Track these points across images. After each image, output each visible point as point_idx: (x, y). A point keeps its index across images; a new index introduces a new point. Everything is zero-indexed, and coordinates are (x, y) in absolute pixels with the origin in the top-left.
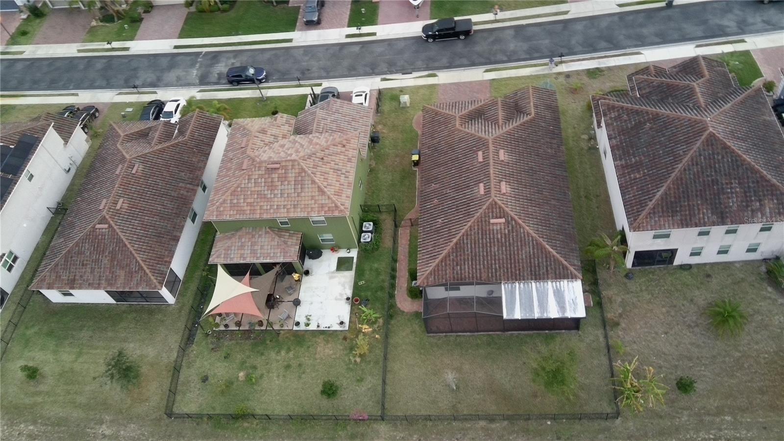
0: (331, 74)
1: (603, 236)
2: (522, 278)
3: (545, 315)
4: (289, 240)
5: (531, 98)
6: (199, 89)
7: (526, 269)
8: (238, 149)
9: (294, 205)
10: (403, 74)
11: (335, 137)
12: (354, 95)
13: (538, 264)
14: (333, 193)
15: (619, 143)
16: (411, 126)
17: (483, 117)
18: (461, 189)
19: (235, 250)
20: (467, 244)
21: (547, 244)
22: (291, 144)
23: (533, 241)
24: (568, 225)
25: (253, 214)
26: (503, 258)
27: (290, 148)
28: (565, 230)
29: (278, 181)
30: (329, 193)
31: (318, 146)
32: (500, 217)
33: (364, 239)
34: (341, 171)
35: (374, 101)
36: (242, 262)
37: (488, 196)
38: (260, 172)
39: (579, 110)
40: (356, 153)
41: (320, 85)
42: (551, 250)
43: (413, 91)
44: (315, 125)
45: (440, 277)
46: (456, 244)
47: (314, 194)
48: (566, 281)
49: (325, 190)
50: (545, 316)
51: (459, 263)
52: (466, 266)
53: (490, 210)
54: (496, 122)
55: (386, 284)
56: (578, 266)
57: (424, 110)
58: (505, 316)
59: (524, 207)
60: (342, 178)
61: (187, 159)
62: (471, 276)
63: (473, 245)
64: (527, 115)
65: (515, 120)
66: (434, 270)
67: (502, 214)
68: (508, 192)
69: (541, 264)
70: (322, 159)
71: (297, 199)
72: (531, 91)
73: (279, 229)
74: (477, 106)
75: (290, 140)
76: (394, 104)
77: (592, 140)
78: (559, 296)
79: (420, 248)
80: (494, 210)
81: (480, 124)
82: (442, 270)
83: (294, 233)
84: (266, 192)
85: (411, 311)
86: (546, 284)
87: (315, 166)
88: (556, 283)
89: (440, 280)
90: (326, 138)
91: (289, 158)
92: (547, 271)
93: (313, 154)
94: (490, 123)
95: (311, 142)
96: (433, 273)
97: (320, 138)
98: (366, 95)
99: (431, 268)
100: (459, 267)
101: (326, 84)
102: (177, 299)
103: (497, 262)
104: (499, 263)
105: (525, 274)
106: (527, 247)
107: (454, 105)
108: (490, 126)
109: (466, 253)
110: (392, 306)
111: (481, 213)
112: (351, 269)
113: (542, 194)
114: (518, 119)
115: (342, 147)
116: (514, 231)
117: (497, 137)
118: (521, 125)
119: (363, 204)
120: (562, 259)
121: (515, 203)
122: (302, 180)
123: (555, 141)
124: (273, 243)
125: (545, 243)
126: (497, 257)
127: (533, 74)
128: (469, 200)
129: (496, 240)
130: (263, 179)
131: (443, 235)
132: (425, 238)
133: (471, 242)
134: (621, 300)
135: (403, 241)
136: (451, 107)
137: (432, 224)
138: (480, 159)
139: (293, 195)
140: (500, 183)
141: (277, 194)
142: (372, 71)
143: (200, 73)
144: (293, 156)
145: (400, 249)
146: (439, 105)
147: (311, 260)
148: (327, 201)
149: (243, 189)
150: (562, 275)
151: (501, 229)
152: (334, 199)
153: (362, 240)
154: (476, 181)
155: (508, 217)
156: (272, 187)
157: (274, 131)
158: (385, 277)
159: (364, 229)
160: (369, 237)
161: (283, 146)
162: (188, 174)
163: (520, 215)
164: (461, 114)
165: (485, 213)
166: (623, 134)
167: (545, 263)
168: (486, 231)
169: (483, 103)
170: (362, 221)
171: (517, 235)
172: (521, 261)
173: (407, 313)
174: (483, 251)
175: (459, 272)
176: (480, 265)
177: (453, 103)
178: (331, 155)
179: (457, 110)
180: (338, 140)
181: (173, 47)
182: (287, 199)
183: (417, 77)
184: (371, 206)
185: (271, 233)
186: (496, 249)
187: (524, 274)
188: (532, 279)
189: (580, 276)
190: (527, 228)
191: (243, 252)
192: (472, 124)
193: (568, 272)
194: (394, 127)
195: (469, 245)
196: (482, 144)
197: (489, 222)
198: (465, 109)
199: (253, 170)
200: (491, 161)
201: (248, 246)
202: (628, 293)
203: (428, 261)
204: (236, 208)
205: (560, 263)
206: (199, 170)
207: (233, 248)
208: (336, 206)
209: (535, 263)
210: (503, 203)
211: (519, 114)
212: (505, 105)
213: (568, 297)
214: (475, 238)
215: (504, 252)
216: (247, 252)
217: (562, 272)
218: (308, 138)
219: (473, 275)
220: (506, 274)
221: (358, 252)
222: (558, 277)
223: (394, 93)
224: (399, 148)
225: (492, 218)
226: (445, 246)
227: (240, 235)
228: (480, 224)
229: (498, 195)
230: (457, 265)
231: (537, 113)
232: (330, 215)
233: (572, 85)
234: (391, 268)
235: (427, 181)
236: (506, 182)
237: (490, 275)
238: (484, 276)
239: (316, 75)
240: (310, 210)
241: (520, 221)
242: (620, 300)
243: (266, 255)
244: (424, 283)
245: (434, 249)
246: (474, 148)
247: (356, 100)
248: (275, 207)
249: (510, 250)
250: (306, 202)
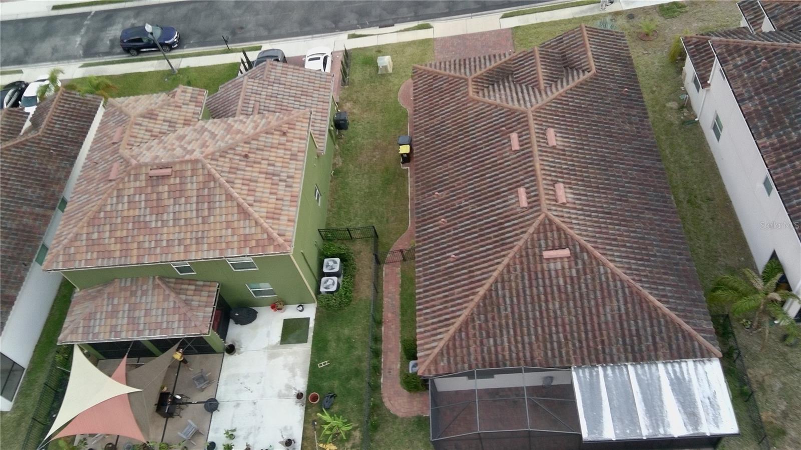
0: (275, 32)
1: (749, 275)
2: (608, 359)
3: (662, 431)
4: (195, 298)
5: (588, 46)
6: (81, 64)
7: (614, 340)
8: (107, 147)
9: (197, 239)
10: (380, 27)
11: (269, 120)
12: (307, 59)
13: (637, 330)
14: (264, 214)
15: (759, 107)
16: (396, 102)
17: (510, 79)
18: (486, 198)
19: (101, 319)
20: (504, 297)
21: (651, 293)
22: (195, 134)
23: (623, 288)
24: (680, 254)
25: (126, 257)
26: (571, 322)
27: (193, 140)
28: (677, 264)
29: (169, 198)
30: (256, 215)
31: (239, 135)
32: (561, 248)
33: (326, 288)
34: (279, 175)
35: (339, 66)
36: (113, 339)
37: (535, 209)
38: (138, 184)
39: (657, 64)
40: (304, 144)
41: (259, 48)
42: (659, 304)
43: (395, 50)
44: (240, 103)
45: (459, 359)
46: (484, 298)
47: (230, 218)
48: (690, 362)
49: (251, 209)
50: (661, 433)
51: (491, 332)
52: (505, 339)
53: (542, 235)
54: (535, 85)
55: (365, 366)
56: (710, 332)
57: (417, 74)
58: (585, 435)
59: (600, 227)
60: (280, 188)
61: (37, 166)
62: (514, 355)
63: (515, 300)
64: (583, 71)
65: (565, 80)
66: (448, 346)
67: (564, 242)
68: (570, 200)
69: (642, 332)
70: (246, 156)
71: (201, 227)
72: (585, 33)
73: (177, 279)
74: (499, 62)
75: (196, 127)
76: (369, 70)
77: (685, 110)
78: (682, 389)
79: (420, 304)
80: (549, 234)
81: (508, 90)
82: (462, 347)
83: (204, 286)
84: (148, 218)
85: (410, 416)
86: (653, 367)
87: (233, 170)
88: (673, 366)
89: (459, 366)
90: (255, 122)
91: (187, 157)
92: (655, 343)
93: (231, 149)
94: (524, 87)
95: (229, 129)
96: (445, 352)
97: (245, 123)
98: (325, 58)
99: (442, 344)
100: (491, 340)
101: (267, 46)
102: (16, 403)
103: (561, 329)
104: (565, 330)
105: (614, 351)
106: (614, 299)
107: (462, 63)
108: (525, 91)
109: (503, 313)
110: (377, 408)
111: (526, 241)
112: (305, 341)
113: (626, 201)
114: (570, 78)
115: (280, 135)
116: (588, 271)
117: (540, 108)
118: (576, 87)
119: (323, 227)
120: (680, 321)
121: (584, 220)
122: (209, 195)
123: (634, 112)
124: (166, 305)
125: (646, 292)
126: (559, 320)
127: (577, 16)
128: (502, 218)
129: (555, 288)
130: (143, 196)
131: (459, 281)
132: (427, 286)
133: (511, 293)
134: (781, 386)
135: (391, 288)
136: (457, 66)
137: (439, 260)
138: (516, 146)
139: (195, 221)
140: (553, 185)
141: (168, 221)
142: (335, 24)
143: (85, 40)
144: (195, 153)
145: (386, 300)
146: (438, 64)
147: (239, 325)
148: (253, 230)
149: (108, 215)
150: (683, 352)
151: (563, 268)
152: (266, 225)
153: (322, 290)
154: (510, 184)
155: (574, 246)
156: (158, 209)
157: (170, 114)
158: (362, 351)
159: (325, 270)
160: (333, 284)
161: (181, 138)
162: (38, 191)
163: (595, 242)
164: (475, 75)
165: (532, 240)
166: (765, 91)
167: (649, 329)
168: (536, 273)
169: (508, 57)
170: (323, 255)
171: (593, 279)
172: (603, 326)
173: (403, 419)
174: (534, 310)
175: (493, 349)
176: (529, 335)
177: (460, 61)
178: (262, 150)
179: (468, 70)
180: (274, 123)
181: (51, 8)
182: (184, 229)
183: (401, 31)
184: (337, 230)
185: (163, 286)
186: (557, 306)
187: (611, 350)
188: (627, 361)
189: (716, 350)
190: (611, 265)
191: (114, 322)
192: (494, 91)
193: (693, 346)
194: (369, 105)
195: (508, 300)
196: (516, 120)
197: (541, 256)
198: (480, 67)
199: (126, 179)
200: (536, 149)
201: (124, 311)
202: (792, 372)
203: (435, 329)
204: (96, 248)
205: (678, 329)
206: (57, 184)
207: (98, 316)
208: (271, 239)
209: (630, 330)
210: (563, 222)
211: (570, 71)
212: (545, 56)
213: (699, 393)
214: (517, 286)
215: (573, 310)
216: (122, 321)
217: (682, 346)
218: (226, 122)
219: (517, 354)
220: (578, 351)
221: (317, 309)
222: (676, 354)
223: (368, 54)
224: (378, 135)
225: (547, 250)
226: (465, 302)
227: (109, 294)
228: (524, 260)
229: (554, 208)
230: (488, 337)
231: (599, 69)
232: (259, 252)
233: (640, 28)
234: (373, 335)
235: (426, 186)
236: (564, 182)
237: (549, 353)
238: (539, 355)
239: (253, 34)
240: (224, 246)
241: (597, 253)
242: (778, 385)
243: (153, 326)
244: (429, 371)
245: (446, 308)
246: (504, 128)
247: (309, 65)
248: (164, 243)
249: (583, 307)
250: (218, 233)
